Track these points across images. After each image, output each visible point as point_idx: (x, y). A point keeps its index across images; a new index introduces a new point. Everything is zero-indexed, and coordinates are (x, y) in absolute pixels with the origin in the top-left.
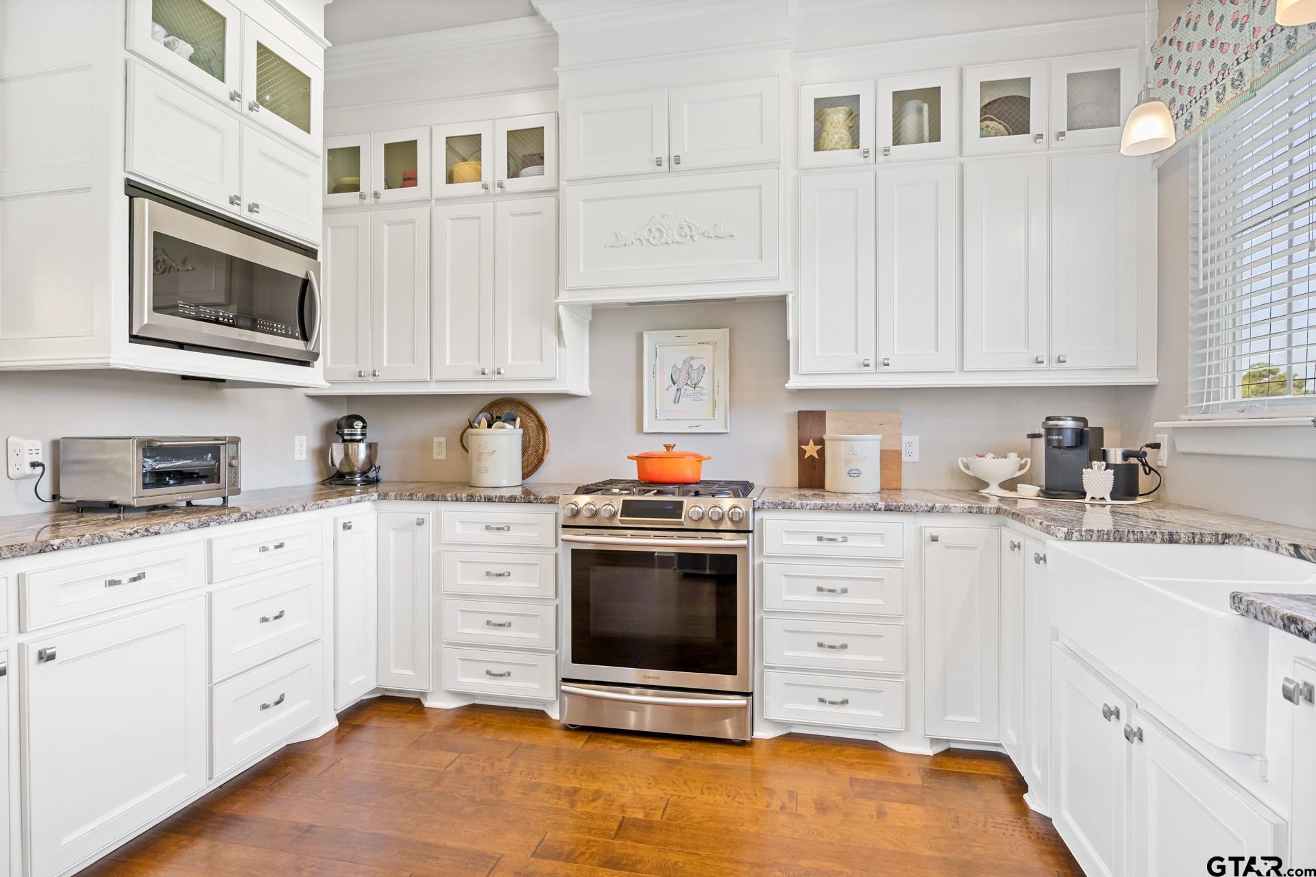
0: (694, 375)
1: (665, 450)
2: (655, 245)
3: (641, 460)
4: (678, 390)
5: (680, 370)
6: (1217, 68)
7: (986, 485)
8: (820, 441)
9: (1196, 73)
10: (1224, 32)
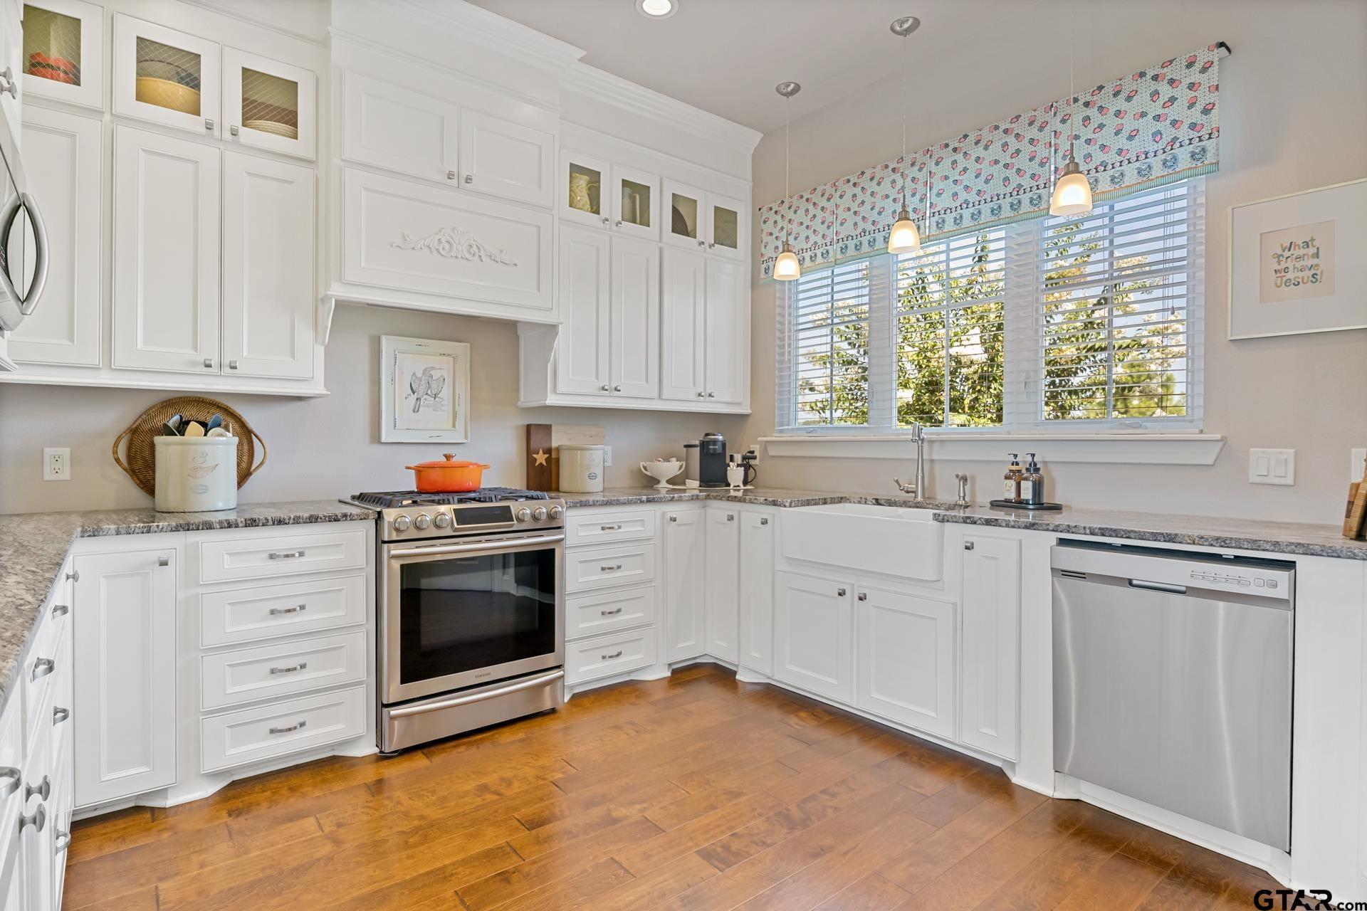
0: (434, 385)
1: (447, 460)
2: (443, 256)
3: (420, 471)
4: (417, 399)
5: (420, 380)
6: (811, 242)
7: (658, 482)
8: (548, 451)
9: (796, 239)
10: (816, 224)
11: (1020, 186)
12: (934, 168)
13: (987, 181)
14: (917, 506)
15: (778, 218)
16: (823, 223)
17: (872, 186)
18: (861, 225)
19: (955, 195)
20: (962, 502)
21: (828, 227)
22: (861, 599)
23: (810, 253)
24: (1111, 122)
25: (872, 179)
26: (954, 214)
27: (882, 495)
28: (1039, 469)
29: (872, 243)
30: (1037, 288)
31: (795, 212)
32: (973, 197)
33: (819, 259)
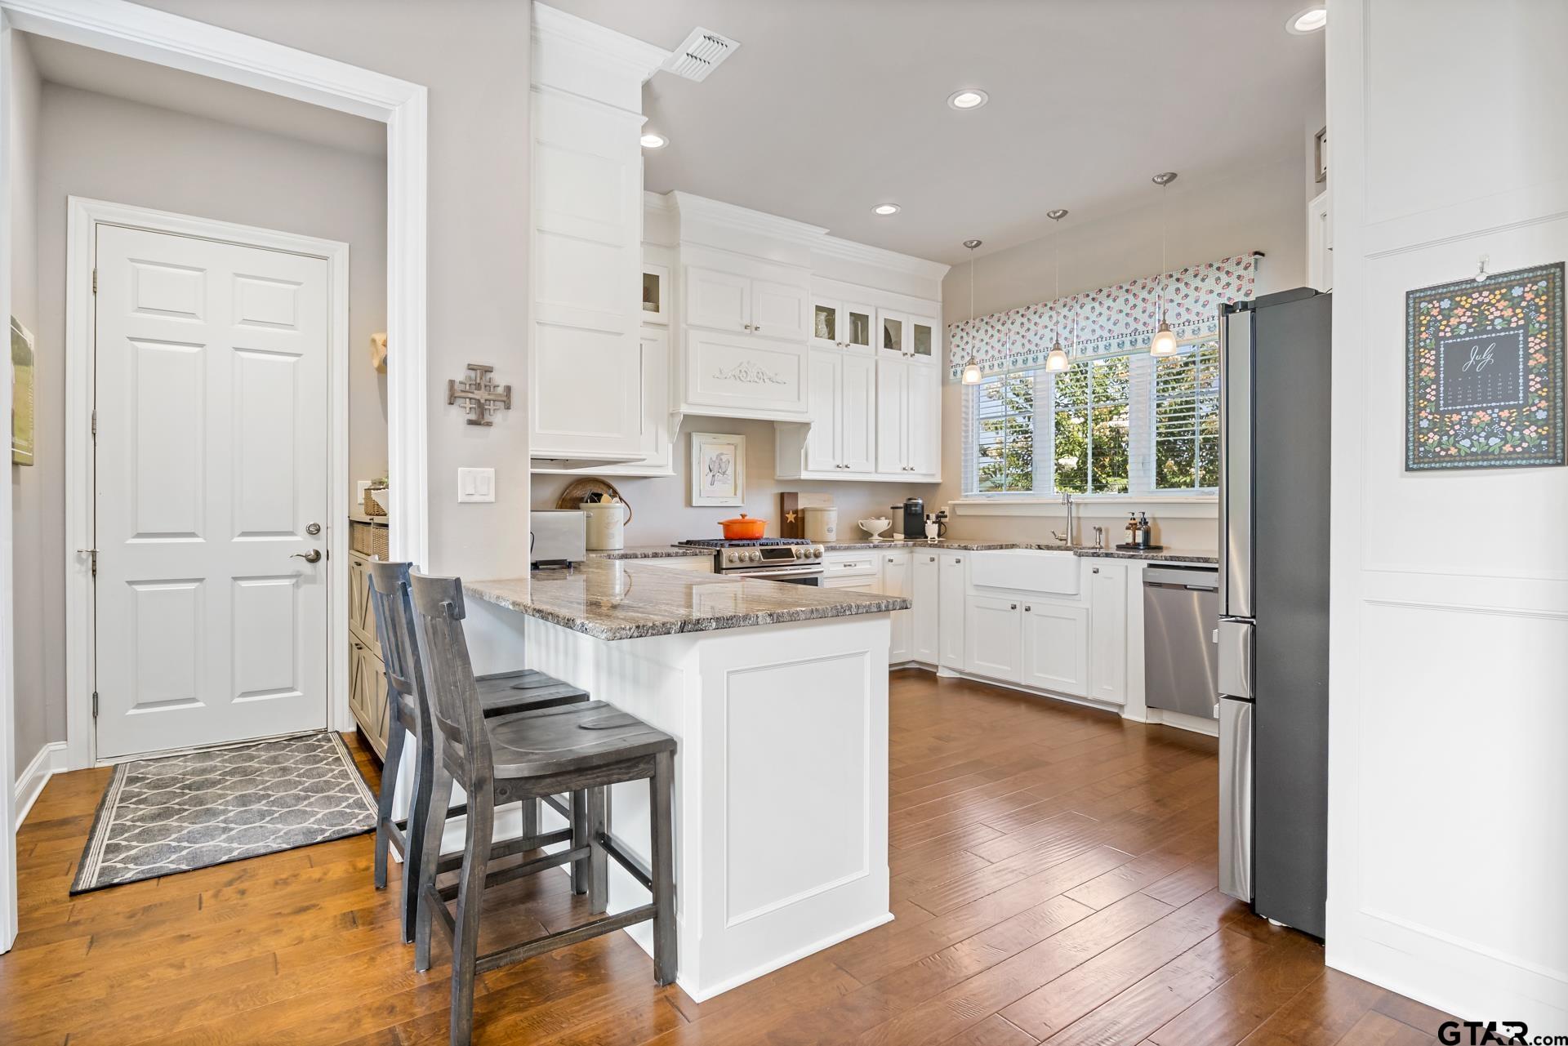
0: (723, 465)
1: (741, 518)
2: (744, 382)
4: (713, 475)
5: (715, 462)
6: (990, 355)
7: (872, 535)
8: (796, 512)
9: (978, 351)
10: (994, 342)
11: (1136, 330)
12: (1079, 310)
13: (1115, 324)
14: (1068, 549)
15: (964, 334)
16: (999, 341)
17: (1035, 318)
18: (1028, 346)
19: (1094, 331)
20: (1098, 546)
21: (1003, 345)
22: (1026, 610)
23: (988, 363)
24: (1193, 294)
25: (1035, 313)
26: (1093, 345)
27: (1043, 543)
28: (1147, 523)
29: (1035, 360)
30: (1150, 398)
31: (977, 331)
32: (1106, 334)
33: (996, 369)
